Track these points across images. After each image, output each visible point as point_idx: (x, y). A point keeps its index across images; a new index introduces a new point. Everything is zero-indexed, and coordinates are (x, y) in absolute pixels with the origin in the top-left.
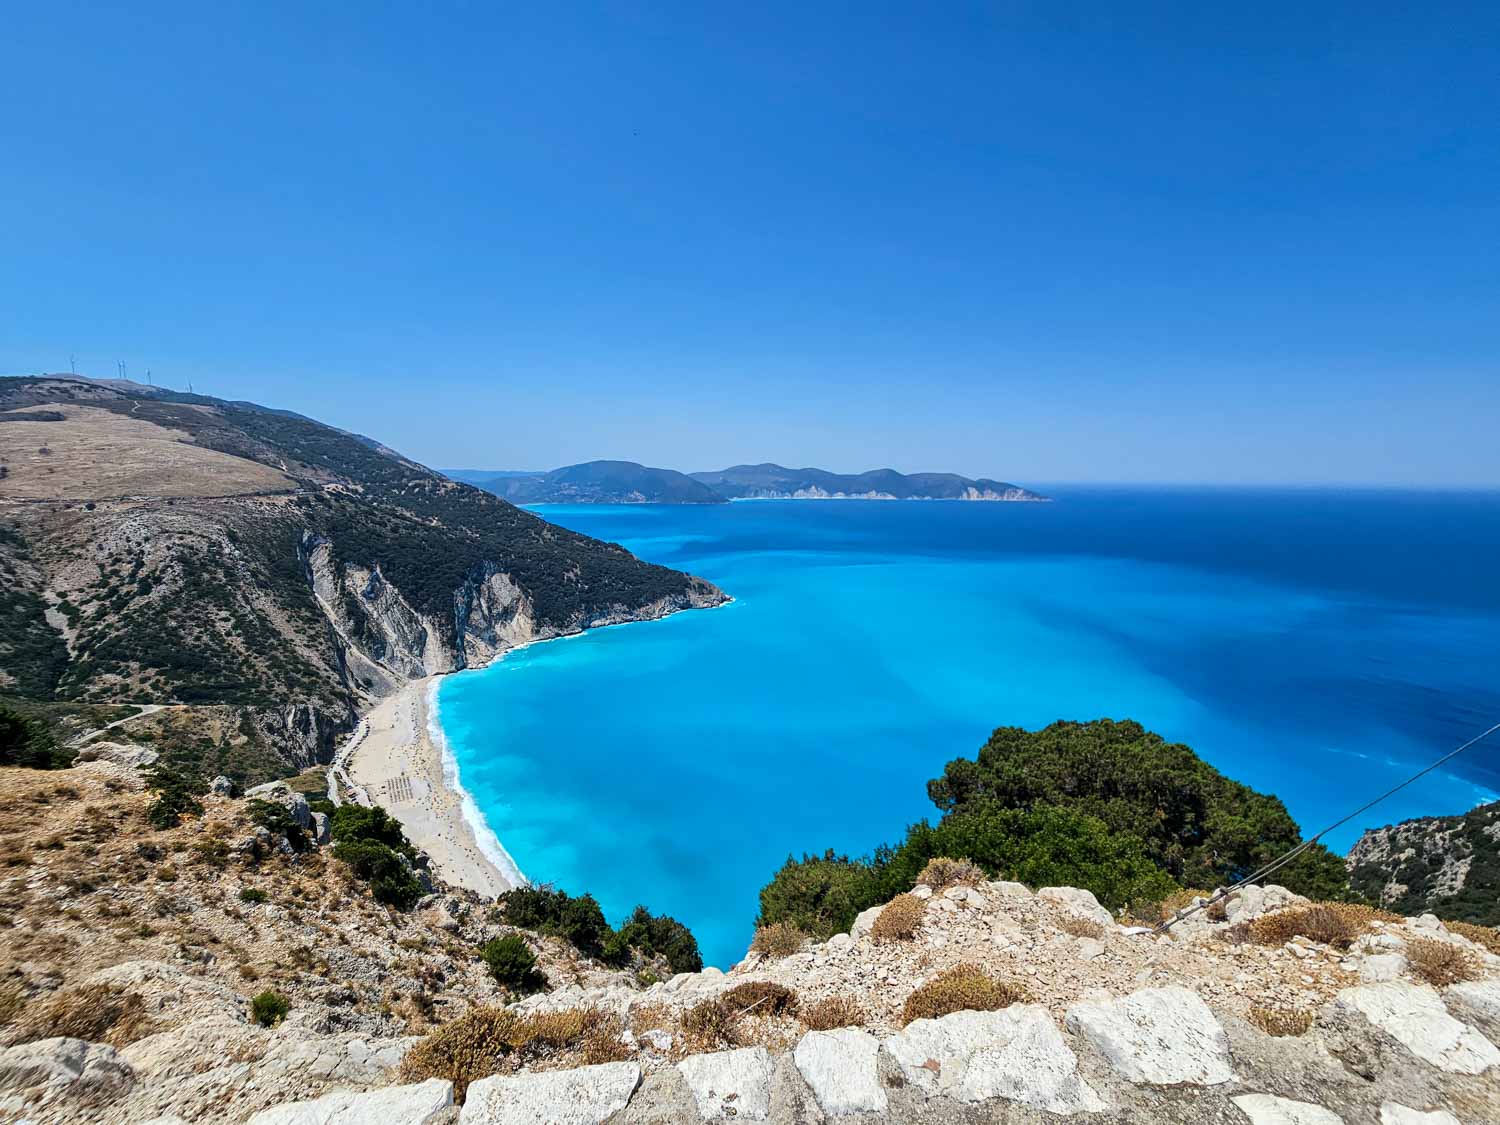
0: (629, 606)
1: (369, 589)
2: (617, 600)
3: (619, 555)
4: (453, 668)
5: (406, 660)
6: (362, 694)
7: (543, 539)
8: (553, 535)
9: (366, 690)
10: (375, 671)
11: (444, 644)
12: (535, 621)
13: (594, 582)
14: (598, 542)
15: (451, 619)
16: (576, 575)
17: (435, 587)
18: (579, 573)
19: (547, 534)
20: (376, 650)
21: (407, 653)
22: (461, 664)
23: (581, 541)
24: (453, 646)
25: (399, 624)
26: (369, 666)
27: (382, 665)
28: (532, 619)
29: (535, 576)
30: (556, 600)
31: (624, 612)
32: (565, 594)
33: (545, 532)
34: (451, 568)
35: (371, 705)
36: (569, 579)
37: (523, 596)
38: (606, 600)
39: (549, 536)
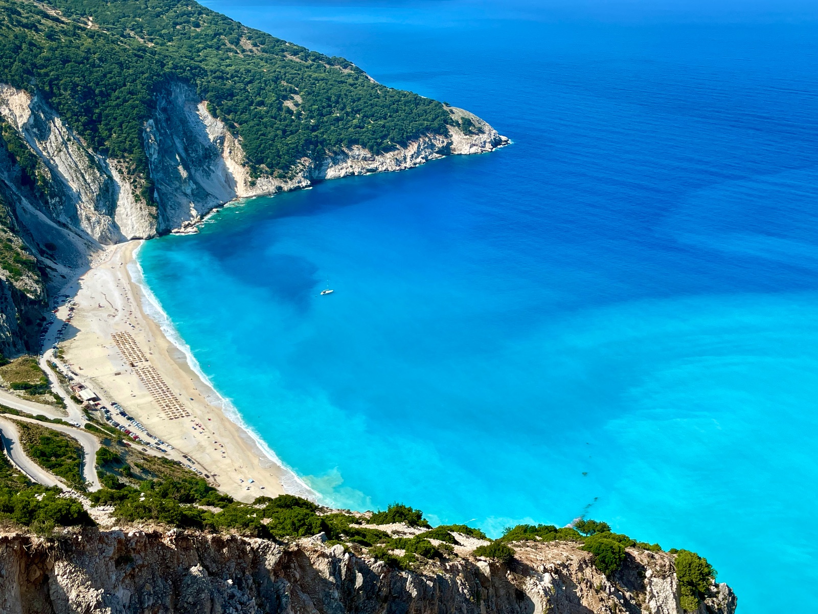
0: (371, 149)
1: (32, 121)
2: (356, 142)
3: (349, 75)
4: (154, 232)
5: (93, 219)
6: (48, 262)
7: (243, 51)
8: (255, 45)
9: (52, 257)
10: (58, 232)
11: (137, 199)
12: (247, 169)
13: (322, 115)
14: (318, 57)
15: (143, 164)
16: (297, 105)
17: (115, 119)
18: (300, 101)
19: (246, 43)
20: (54, 205)
21: (92, 209)
22: (163, 227)
23: (295, 53)
24: (151, 202)
25: (77, 170)
26: (49, 226)
27: (64, 225)
28: (244, 166)
29: (242, 105)
30: (273, 140)
31: (365, 159)
32: (284, 131)
33: (243, 40)
34: (131, 93)
35: (63, 277)
36: (289, 111)
37: (228, 136)
38: (339, 142)
39: (250, 47)
